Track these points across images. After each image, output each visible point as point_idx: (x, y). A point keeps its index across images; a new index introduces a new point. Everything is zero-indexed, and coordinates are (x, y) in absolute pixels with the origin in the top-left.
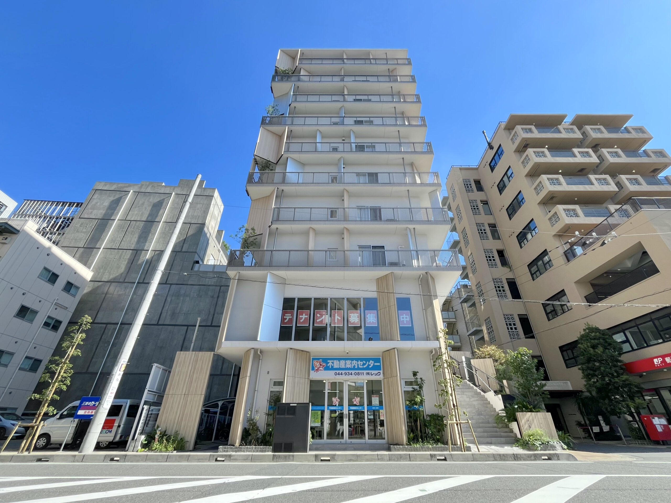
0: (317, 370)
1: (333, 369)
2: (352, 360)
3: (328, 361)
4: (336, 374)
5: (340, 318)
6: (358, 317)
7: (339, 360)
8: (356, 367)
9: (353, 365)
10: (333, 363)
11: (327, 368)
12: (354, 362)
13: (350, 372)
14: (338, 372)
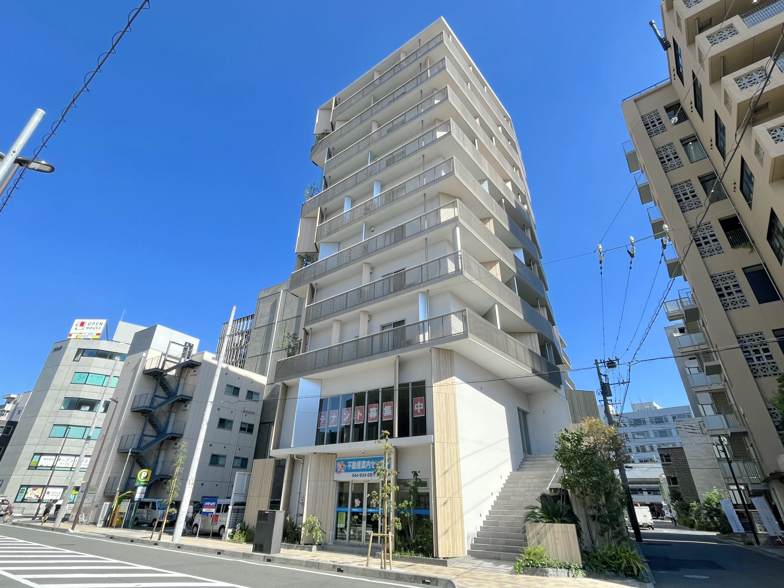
0: (340, 472)
1: (351, 470)
2: (366, 460)
3: (348, 462)
4: (354, 476)
5: (361, 415)
6: (376, 412)
7: (356, 460)
8: (369, 468)
9: (367, 466)
10: (351, 464)
11: (347, 470)
12: (369, 462)
13: (364, 473)
14: (354, 473)
